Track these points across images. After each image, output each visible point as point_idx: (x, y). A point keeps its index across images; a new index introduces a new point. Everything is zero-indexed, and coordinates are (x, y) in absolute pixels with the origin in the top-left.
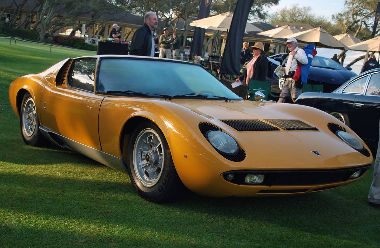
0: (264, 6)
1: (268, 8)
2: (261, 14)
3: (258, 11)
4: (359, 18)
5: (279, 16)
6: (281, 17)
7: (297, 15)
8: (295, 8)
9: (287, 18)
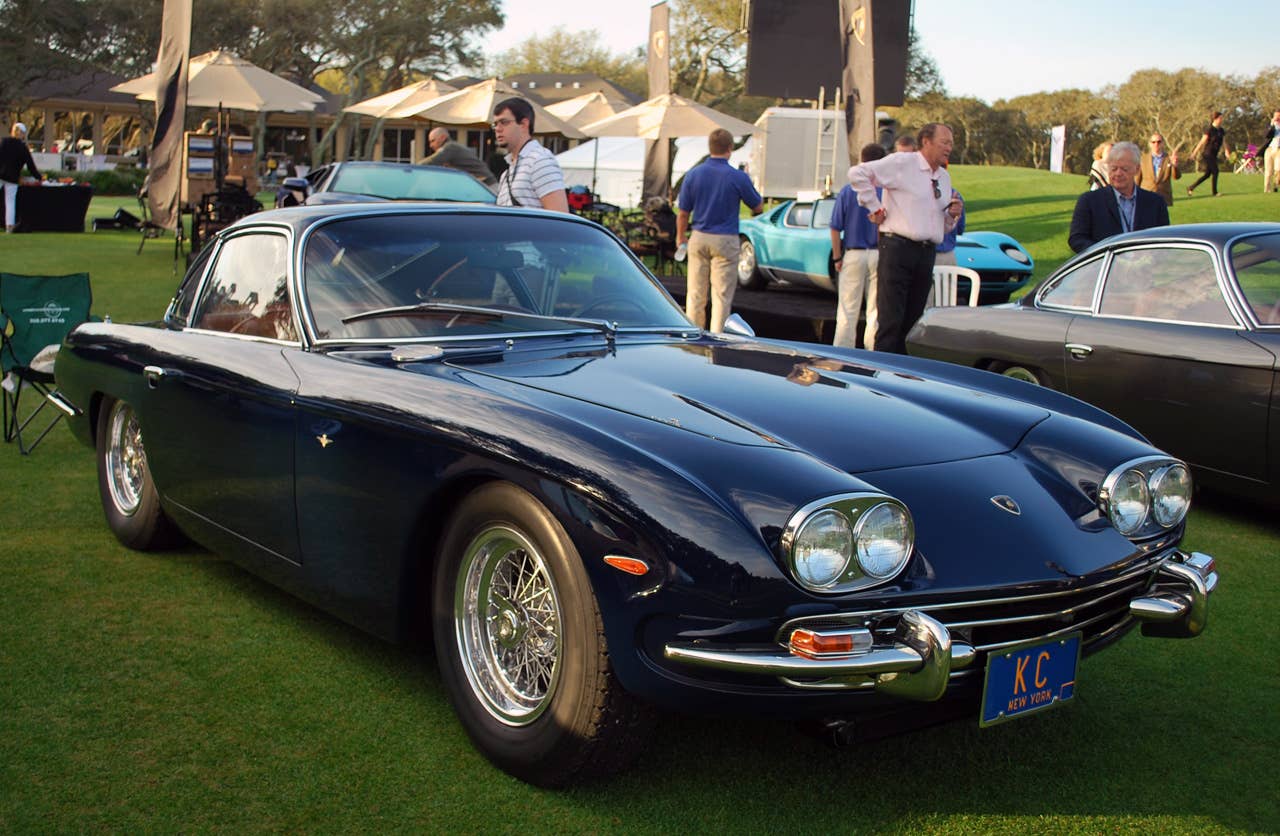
0: (466, 35)
1: (480, 39)
2: (464, 55)
3: (456, 48)
4: (703, 51)
5: (520, 58)
6: (527, 62)
7: (566, 53)
8: (558, 36)
9: (541, 62)
